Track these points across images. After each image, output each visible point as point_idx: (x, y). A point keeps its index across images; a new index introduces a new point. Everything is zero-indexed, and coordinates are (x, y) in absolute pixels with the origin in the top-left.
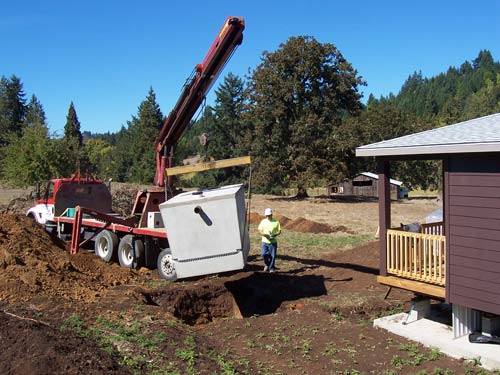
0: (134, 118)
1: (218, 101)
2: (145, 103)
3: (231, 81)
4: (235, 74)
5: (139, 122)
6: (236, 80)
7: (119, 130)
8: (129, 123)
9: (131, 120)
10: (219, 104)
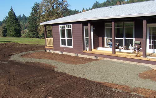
0: (7, 16)
1: (33, 11)
2: (10, 11)
3: (36, 5)
4: (38, 3)
5: (8, 18)
6: (38, 4)
7: (3, 20)
8: (5, 18)
9: (6, 17)
10: (33, 12)
